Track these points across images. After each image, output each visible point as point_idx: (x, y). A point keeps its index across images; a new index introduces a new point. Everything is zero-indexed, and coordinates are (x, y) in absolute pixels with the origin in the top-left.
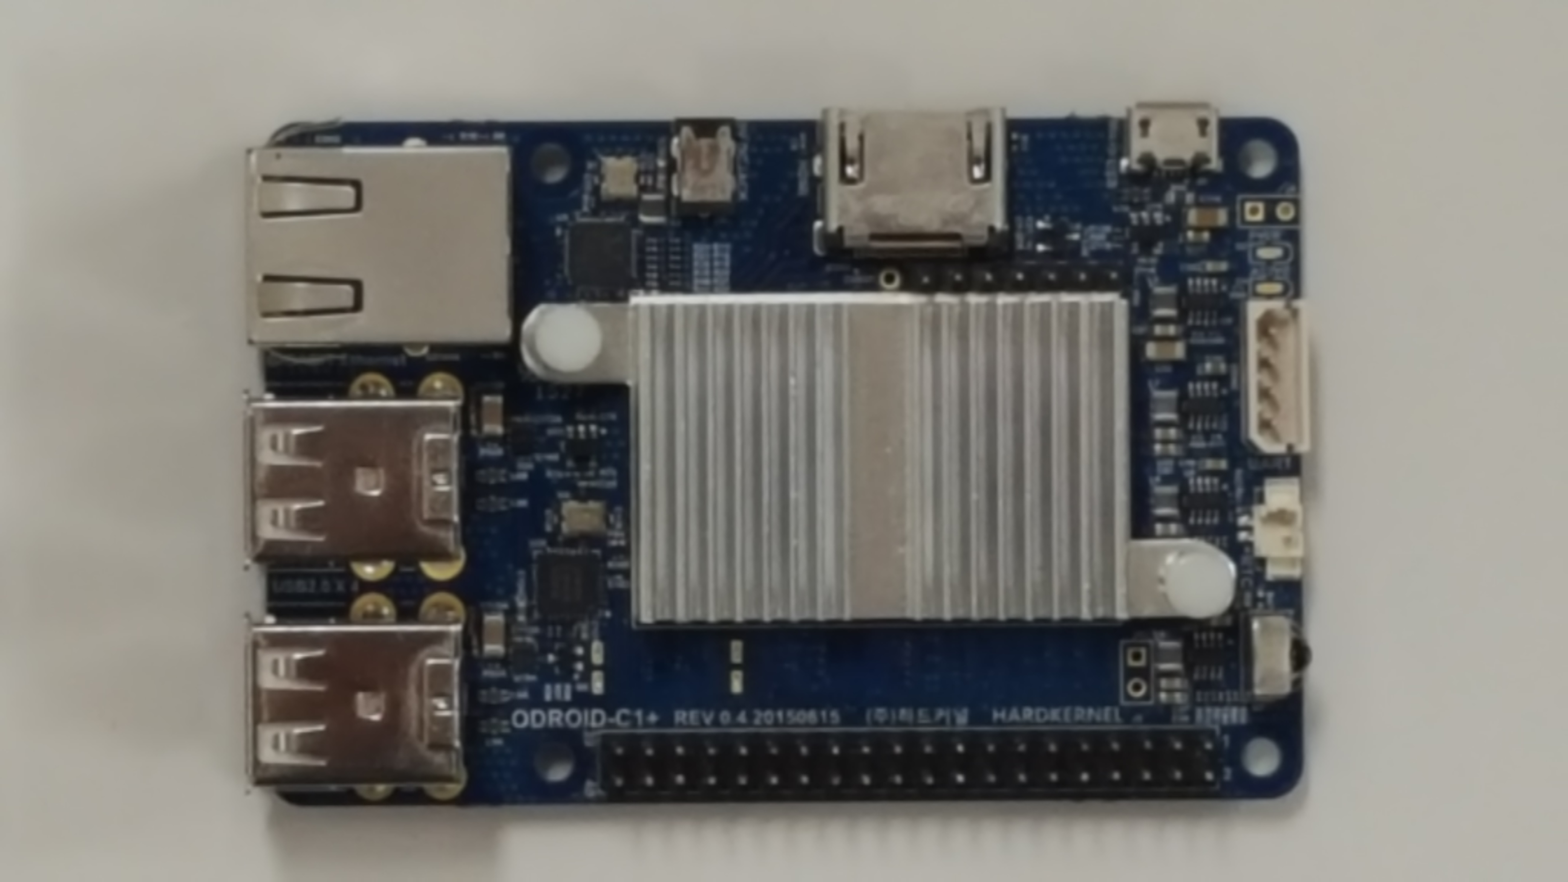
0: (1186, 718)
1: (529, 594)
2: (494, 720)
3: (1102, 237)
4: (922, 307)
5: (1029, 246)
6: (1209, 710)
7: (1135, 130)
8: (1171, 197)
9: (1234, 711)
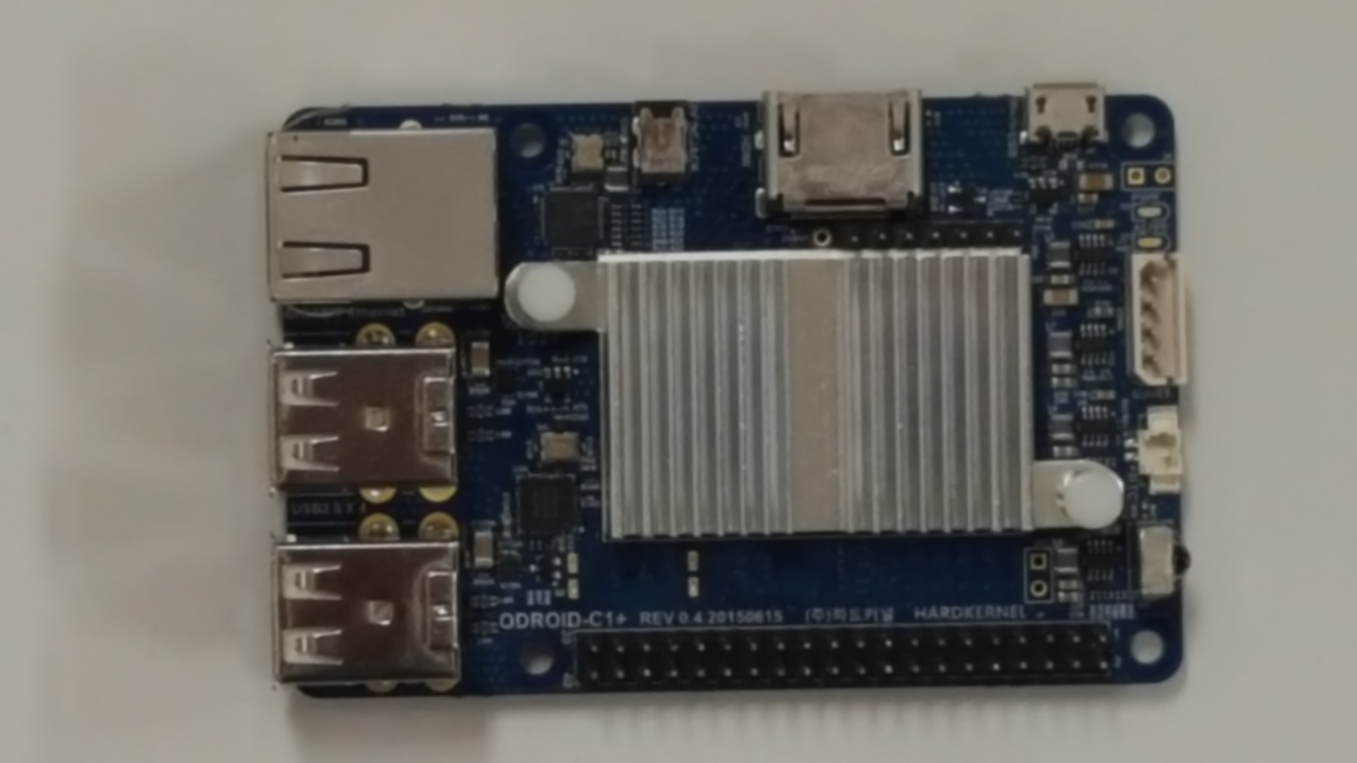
0: (1081, 614)
1: (513, 514)
2: (485, 623)
3: (1004, 200)
4: (852, 261)
5: (942, 208)
6: (1101, 607)
7: (1033, 108)
8: (1064, 165)
9: (1123, 607)
